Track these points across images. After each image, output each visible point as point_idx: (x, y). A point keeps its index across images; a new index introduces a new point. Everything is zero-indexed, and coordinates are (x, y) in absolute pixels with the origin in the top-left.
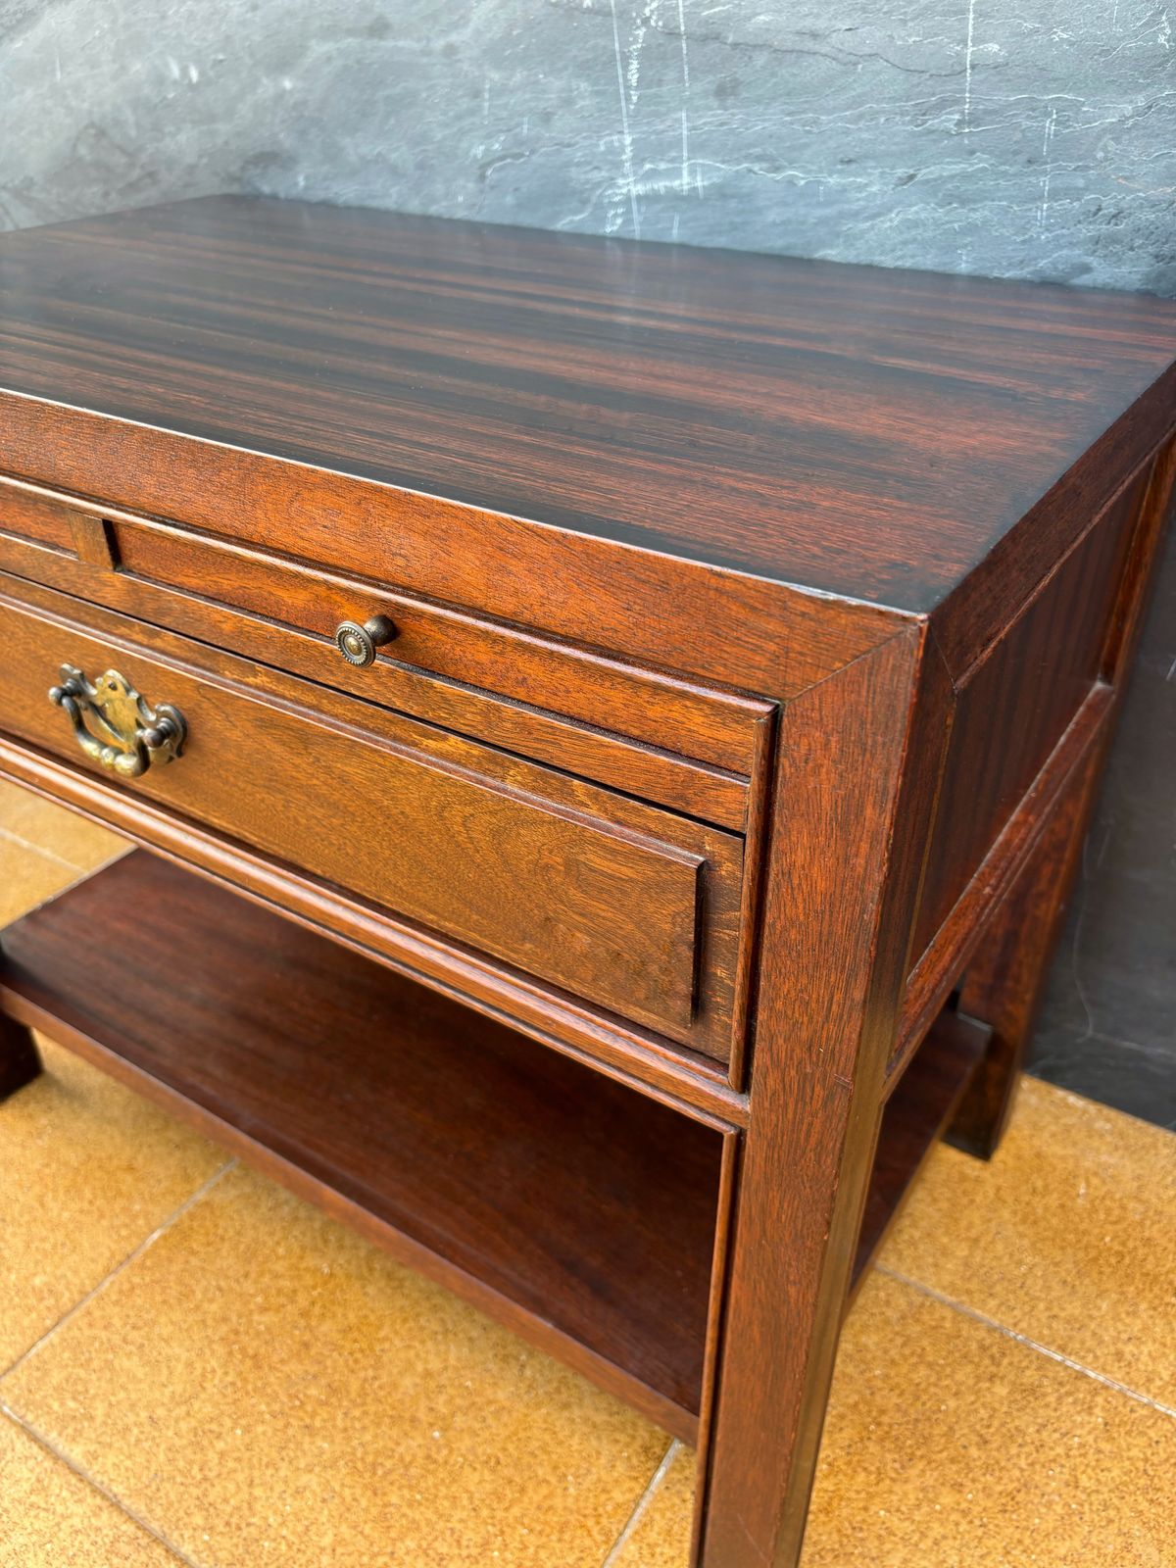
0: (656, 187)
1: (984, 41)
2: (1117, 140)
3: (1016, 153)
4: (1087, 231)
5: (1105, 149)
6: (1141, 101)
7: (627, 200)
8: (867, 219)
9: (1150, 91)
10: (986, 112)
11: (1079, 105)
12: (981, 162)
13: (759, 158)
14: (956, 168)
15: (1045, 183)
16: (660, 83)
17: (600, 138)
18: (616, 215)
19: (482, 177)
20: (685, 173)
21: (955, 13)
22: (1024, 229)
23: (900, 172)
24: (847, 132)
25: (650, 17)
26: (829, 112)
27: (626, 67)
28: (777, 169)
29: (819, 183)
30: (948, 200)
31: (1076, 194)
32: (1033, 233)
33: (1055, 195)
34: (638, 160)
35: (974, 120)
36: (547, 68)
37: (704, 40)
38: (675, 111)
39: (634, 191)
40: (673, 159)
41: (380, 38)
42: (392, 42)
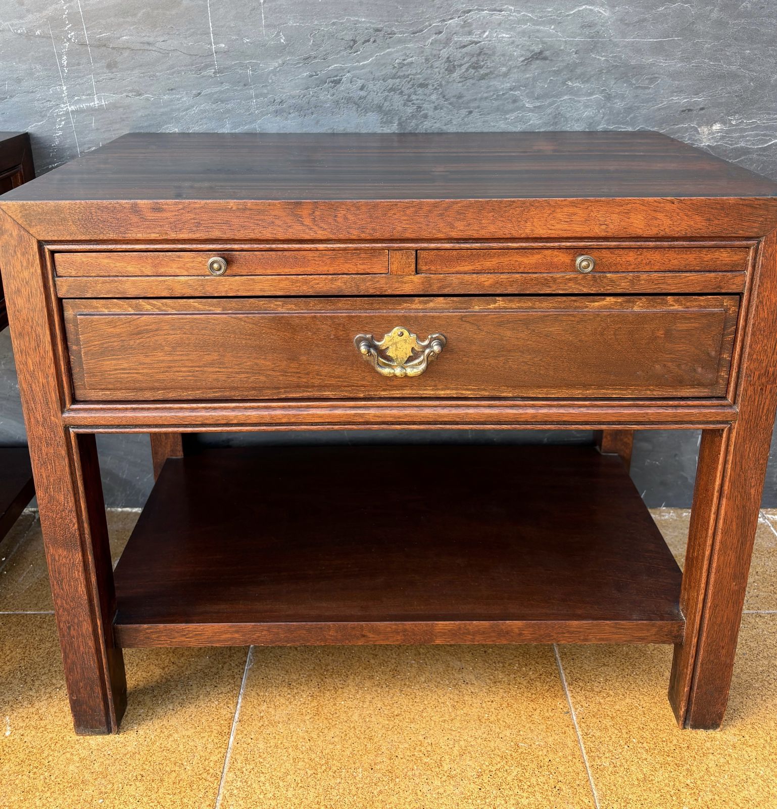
0: (81, 106)
1: (218, 43)
2: (275, 75)
3: (239, 82)
4: (272, 108)
5: (271, 79)
6: (280, 62)
7: (67, 113)
8: (183, 112)
9: (283, 58)
10: (224, 68)
11: (258, 64)
12: (226, 86)
13: (131, 91)
14: (217, 89)
15: (252, 92)
16: (79, 64)
17: (49, 89)
18: (61, 121)
20: (96, 99)
21: (205, 34)
22: (248, 110)
23: (194, 92)
24: (169, 79)
25: (71, 38)
26: (160, 72)
27: (60, 58)
28: (140, 95)
29: (160, 99)
30: (216, 102)
31: (264, 95)
32: (252, 110)
33: (257, 96)
34: (71, 96)
35: (220, 71)
36: (17, 60)
37: (99, 47)
38: (88, 75)
39: (70, 109)
40: (89, 94)
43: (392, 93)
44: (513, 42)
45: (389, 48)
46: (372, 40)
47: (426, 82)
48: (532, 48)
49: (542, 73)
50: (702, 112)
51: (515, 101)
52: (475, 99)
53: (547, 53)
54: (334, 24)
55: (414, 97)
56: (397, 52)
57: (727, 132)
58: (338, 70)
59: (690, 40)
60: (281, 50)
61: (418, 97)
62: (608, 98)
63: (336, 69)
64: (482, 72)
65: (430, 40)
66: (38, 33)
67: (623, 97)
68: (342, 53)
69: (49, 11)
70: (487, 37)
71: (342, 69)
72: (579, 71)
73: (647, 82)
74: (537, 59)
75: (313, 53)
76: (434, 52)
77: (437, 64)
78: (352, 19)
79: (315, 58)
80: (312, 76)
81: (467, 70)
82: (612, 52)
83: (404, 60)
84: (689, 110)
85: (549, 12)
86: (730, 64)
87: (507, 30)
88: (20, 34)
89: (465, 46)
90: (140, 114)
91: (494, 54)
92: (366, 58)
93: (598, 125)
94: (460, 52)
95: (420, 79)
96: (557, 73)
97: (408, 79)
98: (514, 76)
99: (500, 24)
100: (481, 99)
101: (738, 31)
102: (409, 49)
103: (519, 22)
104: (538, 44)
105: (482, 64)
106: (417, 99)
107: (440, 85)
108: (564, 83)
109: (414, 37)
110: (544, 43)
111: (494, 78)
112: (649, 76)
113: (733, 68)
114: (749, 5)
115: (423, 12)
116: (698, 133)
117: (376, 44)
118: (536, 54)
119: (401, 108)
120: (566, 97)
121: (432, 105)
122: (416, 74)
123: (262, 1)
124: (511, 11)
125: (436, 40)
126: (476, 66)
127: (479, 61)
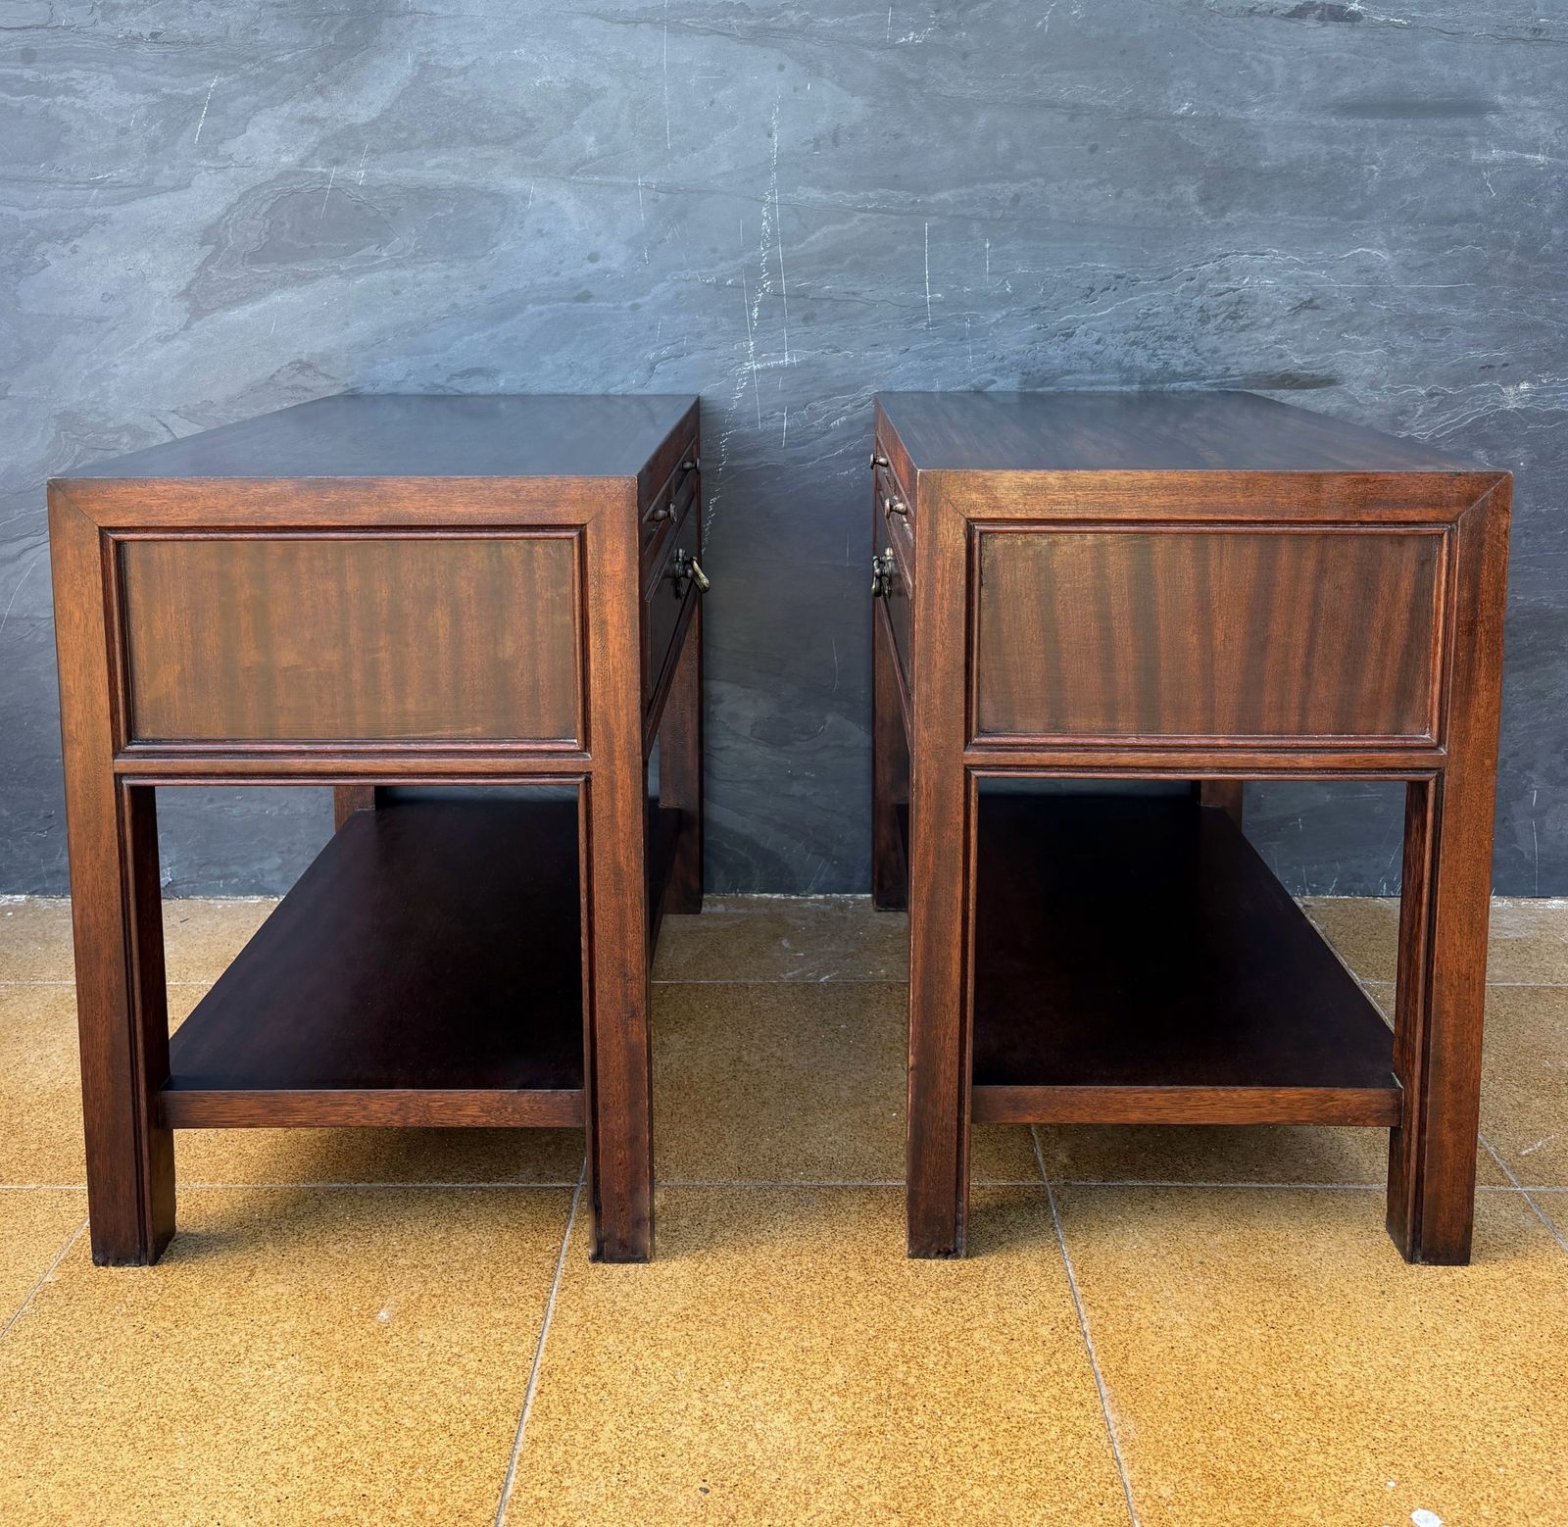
0: (769, 364)
1: (934, 293)
2: (997, 329)
3: (955, 336)
4: (990, 366)
5: (992, 332)
6: (1004, 313)
7: (751, 371)
8: (886, 370)
9: (1007, 309)
10: (939, 321)
11: (978, 316)
12: (939, 341)
13: (828, 347)
14: (928, 345)
15: (970, 348)
16: (771, 317)
17: (733, 345)
18: (743, 381)
19: (652, 369)
20: (786, 356)
21: (920, 283)
23: (902, 348)
24: (874, 333)
25: (766, 288)
26: (864, 325)
27: (751, 310)
28: (838, 351)
29: (861, 356)
30: (925, 359)
31: (983, 350)
34: (758, 353)
35: (933, 325)
36: (701, 313)
37: (796, 297)
38: (780, 328)
39: (755, 367)
40: (779, 351)
41: (584, 302)
42: (592, 304)
43: (1134, 347)
44: (1278, 289)
45: (1132, 296)
46: (1112, 288)
47: (1175, 335)
48: (1300, 296)
49: (1313, 324)
50: (1506, 368)
51: (1281, 356)
52: (1234, 354)
53: (1318, 302)
54: (1068, 271)
55: (1160, 352)
56: (1141, 300)
57: (1538, 393)
58: (1071, 322)
59: (1485, 286)
60: (1005, 300)
61: (1164, 351)
62: (1393, 352)
63: (1069, 321)
64: (1242, 322)
65: (1180, 288)
66: (729, 282)
67: (1409, 352)
68: (1077, 302)
69: (745, 259)
70: (1247, 283)
71: (1076, 320)
72: (1356, 322)
73: (1437, 334)
74: (1306, 308)
75: (1043, 303)
76: (1185, 301)
77: (1188, 314)
78: (1090, 265)
79: (1045, 308)
80: (1041, 328)
81: (1224, 320)
82: (1395, 300)
83: (1149, 310)
84: (1490, 367)
85: (1320, 255)
86: (1533, 313)
87: (1270, 276)
88: (709, 284)
89: (1221, 294)
90: (836, 373)
91: (1255, 302)
92: (1105, 308)
93: (1382, 385)
94: (1216, 301)
95: (1168, 330)
96: (1330, 324)
97: (1154, 331)
98: (1280, 327)
99: (1262, 269)
100: (1241, 353)
101: (1540, 277)
102: (1155, 297)
103: (1285, 267)
104: (1307, 292)
105: (1242, 313)
106: (1164, 354)
107: (1192, 338)
108: (1339, 336)
109: (1162, 284)
110: (1316, 290)
111: (1256, 329)
112: (1439, 328)
113: (1539, 318)
114: (1550, 248)
115: (1172, 257)
116: (1503, 394)
117: (1116, 292)
118: (1305, 302)
119: (1145, 364)
120: (1341, 352)
121: (1182, 361)
122: (1164, 325)
123: (988, 245)
124: (1275, 255)
125: (1187, 288)
126: (1234, 317)
127: (1238, 311)
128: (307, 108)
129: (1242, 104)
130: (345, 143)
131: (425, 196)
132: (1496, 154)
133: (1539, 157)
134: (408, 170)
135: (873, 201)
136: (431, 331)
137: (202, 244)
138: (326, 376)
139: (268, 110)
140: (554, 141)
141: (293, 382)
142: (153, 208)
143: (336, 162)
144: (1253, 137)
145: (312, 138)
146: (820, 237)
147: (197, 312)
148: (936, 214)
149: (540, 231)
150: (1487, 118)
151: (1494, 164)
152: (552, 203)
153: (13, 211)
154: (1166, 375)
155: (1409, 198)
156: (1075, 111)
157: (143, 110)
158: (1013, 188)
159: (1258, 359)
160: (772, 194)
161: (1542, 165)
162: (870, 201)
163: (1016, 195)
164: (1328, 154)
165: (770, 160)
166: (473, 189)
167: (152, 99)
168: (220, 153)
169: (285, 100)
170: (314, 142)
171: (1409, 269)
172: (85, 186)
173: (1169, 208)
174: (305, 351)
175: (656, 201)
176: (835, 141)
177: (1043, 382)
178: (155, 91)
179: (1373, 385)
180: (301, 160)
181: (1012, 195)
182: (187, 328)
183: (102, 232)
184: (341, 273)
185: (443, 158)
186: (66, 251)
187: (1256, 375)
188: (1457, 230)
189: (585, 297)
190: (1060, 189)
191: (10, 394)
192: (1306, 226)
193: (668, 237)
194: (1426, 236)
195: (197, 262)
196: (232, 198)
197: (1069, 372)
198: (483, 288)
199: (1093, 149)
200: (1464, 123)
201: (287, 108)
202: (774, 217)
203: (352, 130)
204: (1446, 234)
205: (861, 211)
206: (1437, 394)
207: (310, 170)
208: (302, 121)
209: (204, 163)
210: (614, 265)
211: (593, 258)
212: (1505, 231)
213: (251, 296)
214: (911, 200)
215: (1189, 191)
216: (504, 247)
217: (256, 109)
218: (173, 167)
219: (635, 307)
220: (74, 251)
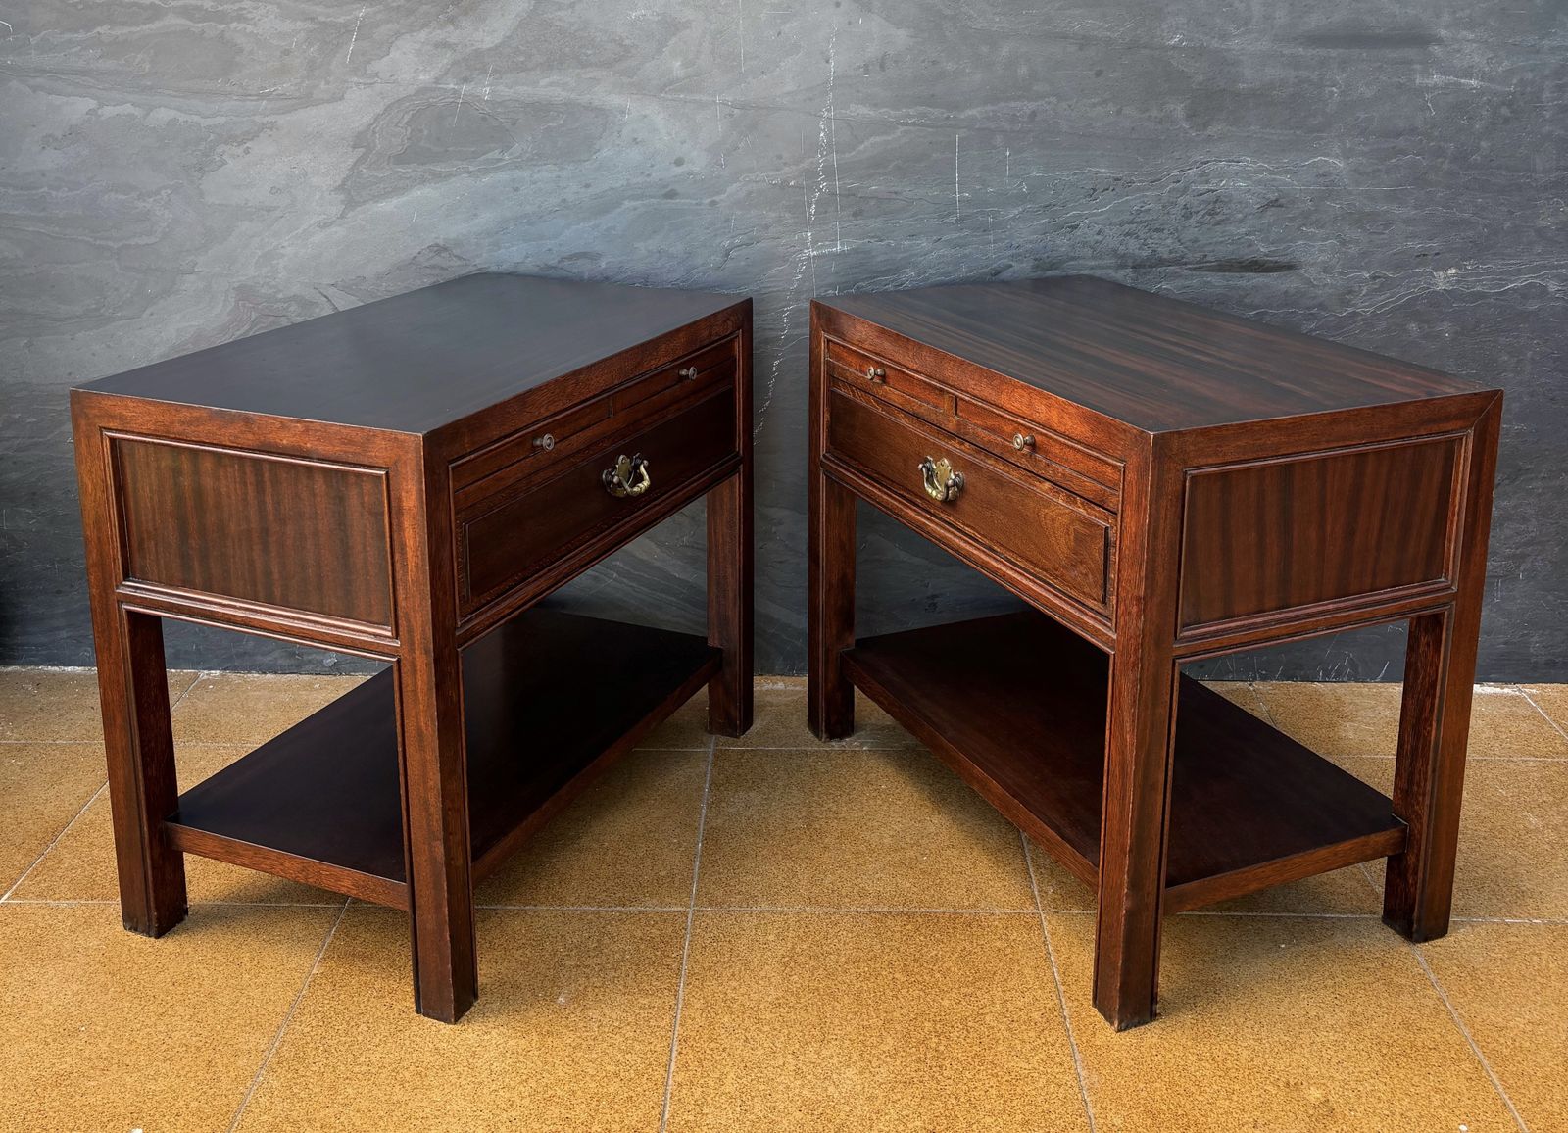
0: (823, 252)
1: (963, 193)
2: (1014, 222)
3: (980, 228)
4: (1008, 253)
5: (1011, 225)
6: (1020, 210)
7: (809, 256)
8: (922, 256)
9: (1024, 205)
10: (966, 216)
11: (999, 212)
12: (966, 233)
13: (873, 237)
14: (956, 236)
15: (991, 238)
16: (826, 212)
17: (795, 235)
18: (802, 265)
19: (727, 255)
20: (838, 245)
21: (951, 184)
22: (985, 254)
23: (935, 238)
24: (911, 225)
25: (823, 189)
26: (903, 219)
27: (810, 207)
28: (882, 241)
29: (900, 245)
30: (954, 247)
31: (1003, 240)
32: (989, 256)
33: (995, 241)
34: (814, 242)
35: (962, 219)
36: (768, 209)
37: (848, 196)
38: (834, 222)
39: (812, 254)
40: (832, 241)
41: (671, 198)
42: (678, 201)
43: (1128, 238)
44: (1250, 191)
45: (1127, 196)
46: (1111, 188)
47: (1163, 228)
48: (1267, 196)
49: (1278, 219)
50: (1436, 257)
51: (1250, 246)
52: (1211, 243)
53: (1282, 201)
54: (1075, 174)
55: (1149, 242)
56: (1135, 199)
57: (1463, 276)
58: (1076, 217)
59: (1423, 189)
60: (1022, 198)
61: (1153, 241)
62: (1343, 243)
63: (1074, 216)
64: (1218, 218)
65: (1168, 189)
66: (792, 183)
67: (1357, 242)
68: (1081, 201)
69: (805, 164)
70: (1224, 186)
71: (1080, 215)
72: (1314, 217)
73: (1381, 227)
74: (1273, 206)
75: (1053, 202)
76: (1171, 200)
77: (1173, 211)
78: (1093, 169)
79: (1054, 206)
80: (1051, 222)
81: (1203, 216)
82: (1347, 200)
83: (1141, 207)
84: (1424, 255)
85: (1286, 162)
86: (1463, 211)
87: (1244, 180)
88: (774, 185)
89: (1201, 195)
90: (879, 259)
91: (1230, 201)
92: (1104, 206)
93: (1333, 269)
94: (1197, 200)
95: (1157, 224)
96: (1292, 219)
97: (1145, 225)
98: (1250, 222)
99: (1237, 174)
100: (1216, 243)
101: (1470, 181)
102: (1146, 196)
103: (1256, 172)
104: (1274, 193)
105: (1219, 210)
106: (1153, 244)
107: (1177, 230)
108: (1299, 229)
109: (1152, 186)
110: (1278, 191)
111: (1230, 223)
112: (1384, 223)
113: (1466, 215)
114: (1479, 158)
115: (1163, 163)
116: (1434, 277)
117: (1115, 193)
118: (1271, 202)
119: (1136, 252)
120: (1300, 243)
121: (1168, 249)
122: (1153, 219)
123: (1008, 153)
124: (1248, 162)
125: (1174, 189)
126: (1213, 213)
127: (1216, 208)
128: (439, 35)
129: (1224, 37)
130: (473, 64)
131: (540, 110)
132: (1436, 79)
133: (1473, 82)
134: (526, 88)
135: (914, 116)
136: (545, 221)
137: (354, 147)
138: (459, 258)
139: (407, 36)
140: (647, 65)
141: (432, 262)
142: (312, 117)
143: (466, 80)
144: (1232, 64)
145: (447, 58)
146: (870, 145)
147: (351, 204)
148: (965, 128)
149: (635, 139)
150: (1430, 48)
151: (1435, 87)
152: (645, 116)
153: (196, 118)
154: (1153, 261)
155: (1363, 115)
156: (1085, 42)
157: (303, 34)
158: (1032, 106)
159: (1231, 248)
160: (829, 110)
161: (1475, 89)
162: (910, 116)
163: (1034, 112)
164: (1296, 78)
165: (828, 82)
166: (579, 104)
167: (311, 26)
168: (368, 72)
169: (422, 28)
170: (447, 64)
171: (1360, 174)
172: (255, 98)
173: (1160, 123)
174: (442, 237)
175: (731, 115)
176: (882, 67)
177: (1052, 266)
178: (312, 19)
179: (1326, 269)
180: (436, 78)
181: (1028, 112)
182: (342, 216)
183: (270, 136)
184: (470, 173)
185: (555, 78)
186: (240, 151)
187: (1229, 261)
188: (1401, 142)
189: (672, 195)
190: (1070, 106)
191: (196, 270)
192: (1275, 137)
193: (741, 145)
194: (1375, 146)
195: (351, 161)
196: (379, 110)
197: (1073, 258)
198: (587, 186)
199: (1098, 74)
200: (1411, 53)
201: (423, 35)
202: (830, 130)
203: (479, 54)
204: (1393, 145)
205: (902, 124)
206: (1379, 278)
207: (445, 87)
208: (437, 46)
209: (355, 79)
210: (696, 169)
211: (679, 162)
212: (1442, 144)
213: (397, 191)
214: (945, 115)
215: (1178, 109)
216: (605, 153)
217: (398, 35)
218: (328, 83)
219: (713, 203)
220: (247, 151)
